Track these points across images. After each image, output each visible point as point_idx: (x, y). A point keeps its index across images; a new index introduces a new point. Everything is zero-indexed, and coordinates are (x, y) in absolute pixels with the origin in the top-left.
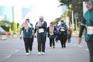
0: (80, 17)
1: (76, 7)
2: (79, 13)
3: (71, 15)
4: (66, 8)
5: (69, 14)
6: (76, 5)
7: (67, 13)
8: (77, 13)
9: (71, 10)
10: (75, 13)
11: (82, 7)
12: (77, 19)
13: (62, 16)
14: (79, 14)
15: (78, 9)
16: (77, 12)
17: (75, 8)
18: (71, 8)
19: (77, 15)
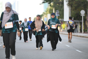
0: (60, 15)
1: (58, 4)
2: (60, 10)
4: (48, 6)
5: (51, 11)
6: (58, 3)
7: (49, 10)
8: (58, 11)
9: (52, 8)
10: (56, 11)
11: (63, 5)
12: (58, 17)
13: (44, 13)
14: (60, 12)
15: (59, 7)
16: (58, 9)
17: (56, 6)
18: (53, 6)
19: (58, 12)
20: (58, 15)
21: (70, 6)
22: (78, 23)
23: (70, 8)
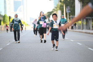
0: (71, 11)
2: (71, 7)
3: (63, 9)
4: (58, 2)
5: (61, 8)
7: (59, 7)
8: (69, 7)
9: (63, 4)
10: (67, 7)
11: (74, 1)
12: (69, 13)
15: (70, 3)
16: (69, 5)
17: (67, 2)
18: (63, 2)
19: (69, 9)
20: (69, 11)
21: (81, 2)
22: (90, 19)
23: (81, 4)
